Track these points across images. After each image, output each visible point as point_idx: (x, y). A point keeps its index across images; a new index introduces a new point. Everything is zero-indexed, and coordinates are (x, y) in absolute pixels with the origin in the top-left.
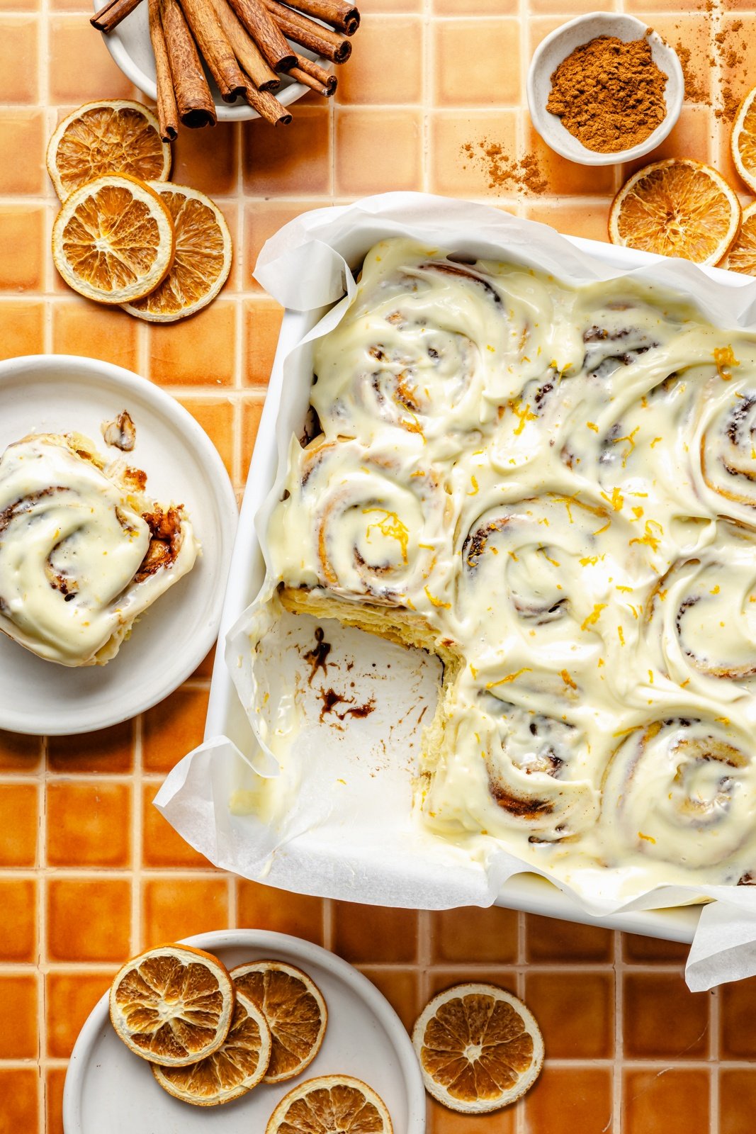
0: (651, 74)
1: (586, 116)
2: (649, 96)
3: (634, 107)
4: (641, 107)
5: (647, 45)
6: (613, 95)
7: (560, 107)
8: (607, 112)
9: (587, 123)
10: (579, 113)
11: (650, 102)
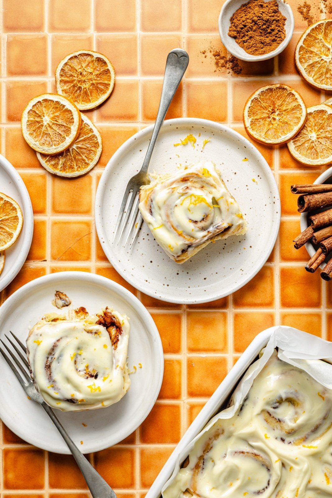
0: (278, 17)
1: (247, 38)
2: (277, 28)
3: (270, 33)
4: (273, 33)
5: (276, 3)
6: (260, 27)
7: (235, 34)
8: (257, 35)
9: (248, 41)
10: (244, 36)
11: (278, 31)
